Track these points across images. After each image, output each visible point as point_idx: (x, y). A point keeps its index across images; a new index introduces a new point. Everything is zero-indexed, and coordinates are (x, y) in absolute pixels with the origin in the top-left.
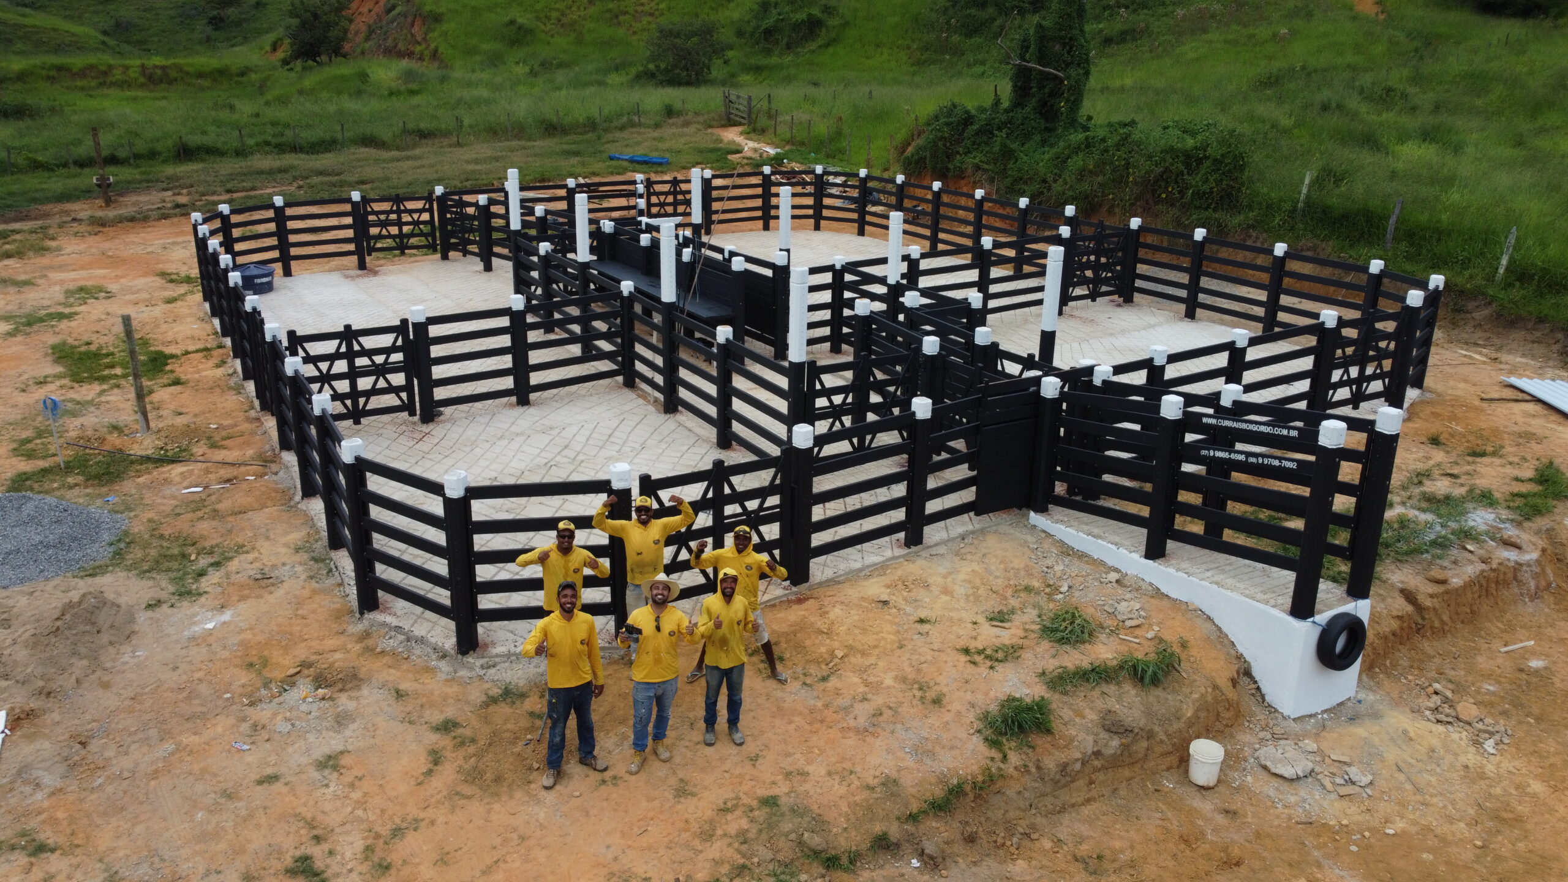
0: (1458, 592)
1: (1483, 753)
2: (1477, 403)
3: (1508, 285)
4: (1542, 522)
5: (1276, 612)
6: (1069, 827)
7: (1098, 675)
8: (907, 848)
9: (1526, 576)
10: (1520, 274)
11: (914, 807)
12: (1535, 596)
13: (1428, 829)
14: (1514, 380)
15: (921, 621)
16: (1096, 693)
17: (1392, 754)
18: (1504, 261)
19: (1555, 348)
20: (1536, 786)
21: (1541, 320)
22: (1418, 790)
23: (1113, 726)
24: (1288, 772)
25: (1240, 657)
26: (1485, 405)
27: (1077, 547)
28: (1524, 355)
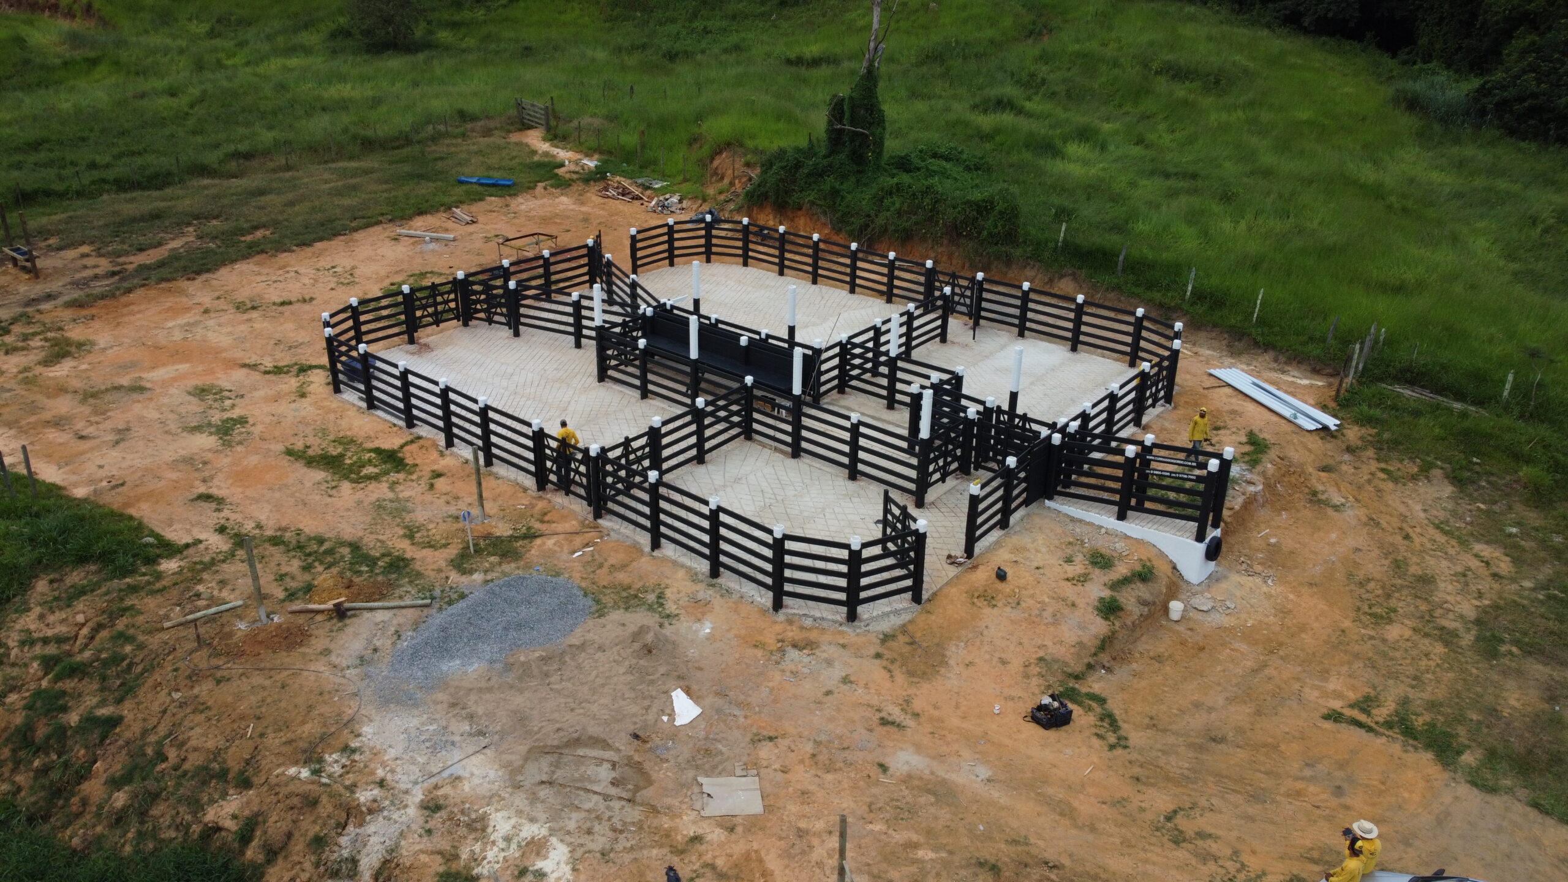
0: (1237, 512)
1: (1268, 586)
2: (1201, 390)
3: (1193, 304)
4: (1259, 468)
5: (1189, 541)
6: (1141, 646)
7: (1125, 581)
8: (1097, 667)
9: (1259, 498)
10: (1199, 296)
11: (1093, 650)
12: (1263, 506)
13: (1260, 621)
14: (1212, 371)
15: (1038, 568)
16: (1129, 589)
17: (1238, 593)
18: (1190, 288)
19: (1225, 342)
20: (1291, 596)
21: (1215, 326)
22: (1252, 606)
23: (1144, 603)
24: (1205, 608)
25: (1171, 561)
26: (1206, 391)
27: (1076, 516)
28: (1209, 349)
